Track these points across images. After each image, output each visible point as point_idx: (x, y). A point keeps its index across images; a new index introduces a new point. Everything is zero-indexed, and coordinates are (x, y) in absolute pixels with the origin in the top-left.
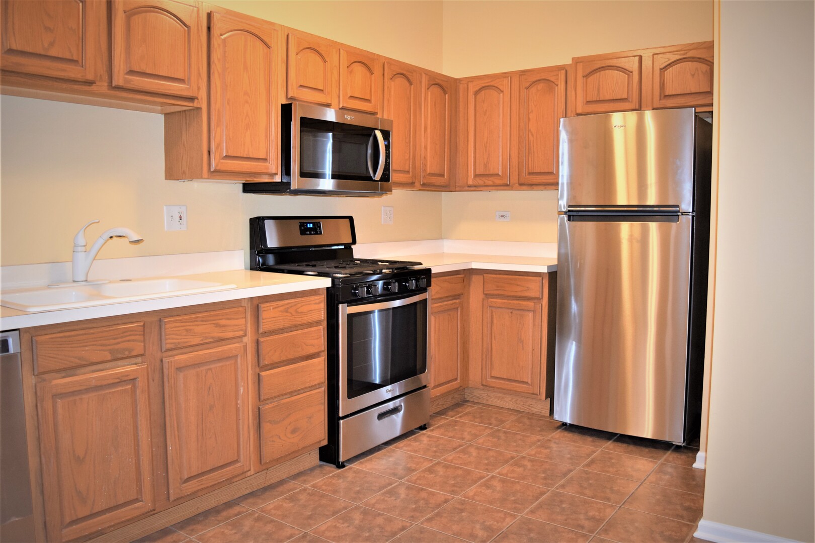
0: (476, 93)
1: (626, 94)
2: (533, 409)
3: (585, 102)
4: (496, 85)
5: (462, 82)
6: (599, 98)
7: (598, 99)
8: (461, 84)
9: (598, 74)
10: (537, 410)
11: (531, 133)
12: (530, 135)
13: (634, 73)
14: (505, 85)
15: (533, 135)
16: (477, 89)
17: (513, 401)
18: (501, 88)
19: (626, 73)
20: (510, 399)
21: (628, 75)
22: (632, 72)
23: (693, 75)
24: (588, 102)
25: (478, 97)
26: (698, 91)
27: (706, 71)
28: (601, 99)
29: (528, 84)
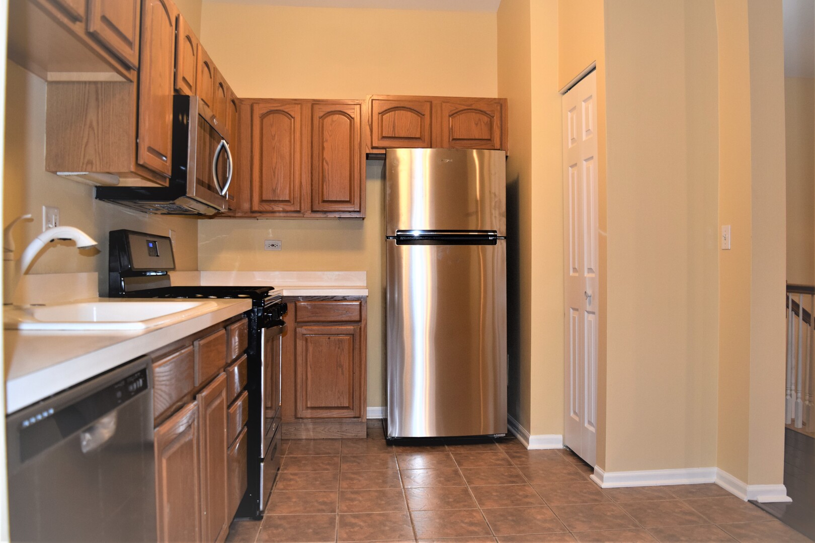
0: (263, 117)
1: (419, 134)
2: (348, 434)
3: (380, 137)
4: (286, 110)
5: (243, 102)
6: (395, 135)
7: (393, 136)
8: (242, 104)
9: (393, 112)
10: (354, 435)
11: (326, 161)
12: (325, 163)
13: (426, 116)
14: (295, 111)
15: (327, 163)
16: (265, 111)
17: (326, 430)
18: (292, 114)
19: (419, 116)
20: (323, 428)
21: (421, 118)
22: (424, 115)
23: (477, 124)
24: (384, 137)
25: (265, 120)
26: (481, 138)
27: (487, 122)
28: (396, 136)
29: (322, 114)
